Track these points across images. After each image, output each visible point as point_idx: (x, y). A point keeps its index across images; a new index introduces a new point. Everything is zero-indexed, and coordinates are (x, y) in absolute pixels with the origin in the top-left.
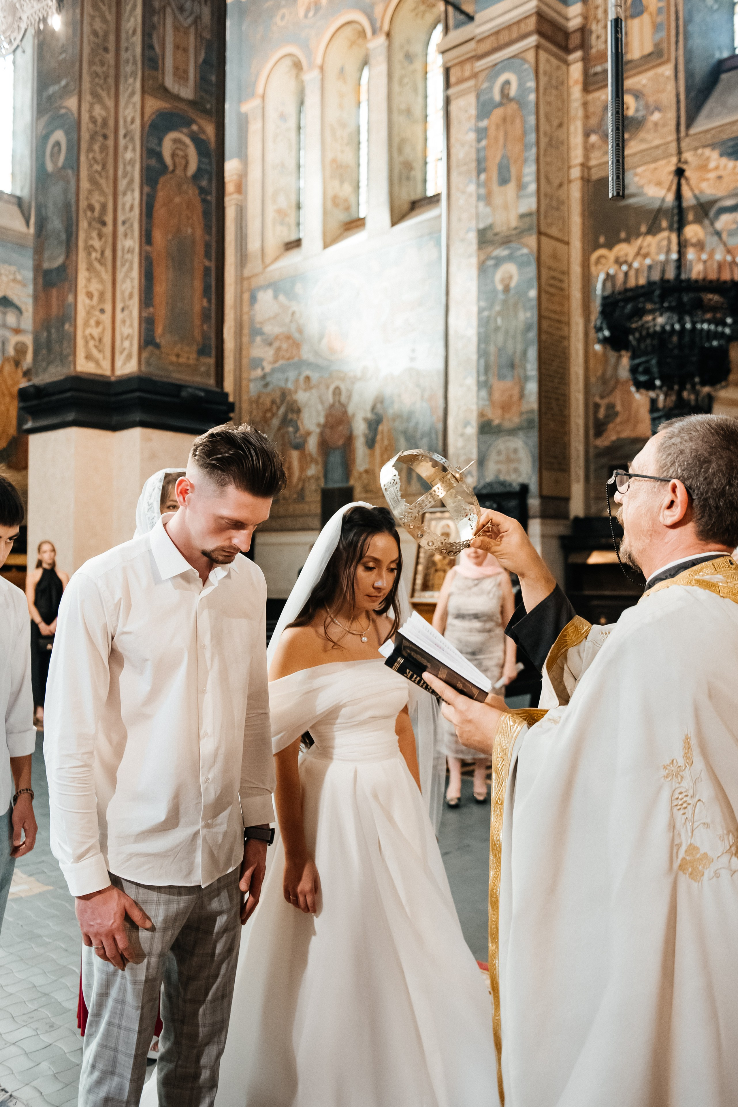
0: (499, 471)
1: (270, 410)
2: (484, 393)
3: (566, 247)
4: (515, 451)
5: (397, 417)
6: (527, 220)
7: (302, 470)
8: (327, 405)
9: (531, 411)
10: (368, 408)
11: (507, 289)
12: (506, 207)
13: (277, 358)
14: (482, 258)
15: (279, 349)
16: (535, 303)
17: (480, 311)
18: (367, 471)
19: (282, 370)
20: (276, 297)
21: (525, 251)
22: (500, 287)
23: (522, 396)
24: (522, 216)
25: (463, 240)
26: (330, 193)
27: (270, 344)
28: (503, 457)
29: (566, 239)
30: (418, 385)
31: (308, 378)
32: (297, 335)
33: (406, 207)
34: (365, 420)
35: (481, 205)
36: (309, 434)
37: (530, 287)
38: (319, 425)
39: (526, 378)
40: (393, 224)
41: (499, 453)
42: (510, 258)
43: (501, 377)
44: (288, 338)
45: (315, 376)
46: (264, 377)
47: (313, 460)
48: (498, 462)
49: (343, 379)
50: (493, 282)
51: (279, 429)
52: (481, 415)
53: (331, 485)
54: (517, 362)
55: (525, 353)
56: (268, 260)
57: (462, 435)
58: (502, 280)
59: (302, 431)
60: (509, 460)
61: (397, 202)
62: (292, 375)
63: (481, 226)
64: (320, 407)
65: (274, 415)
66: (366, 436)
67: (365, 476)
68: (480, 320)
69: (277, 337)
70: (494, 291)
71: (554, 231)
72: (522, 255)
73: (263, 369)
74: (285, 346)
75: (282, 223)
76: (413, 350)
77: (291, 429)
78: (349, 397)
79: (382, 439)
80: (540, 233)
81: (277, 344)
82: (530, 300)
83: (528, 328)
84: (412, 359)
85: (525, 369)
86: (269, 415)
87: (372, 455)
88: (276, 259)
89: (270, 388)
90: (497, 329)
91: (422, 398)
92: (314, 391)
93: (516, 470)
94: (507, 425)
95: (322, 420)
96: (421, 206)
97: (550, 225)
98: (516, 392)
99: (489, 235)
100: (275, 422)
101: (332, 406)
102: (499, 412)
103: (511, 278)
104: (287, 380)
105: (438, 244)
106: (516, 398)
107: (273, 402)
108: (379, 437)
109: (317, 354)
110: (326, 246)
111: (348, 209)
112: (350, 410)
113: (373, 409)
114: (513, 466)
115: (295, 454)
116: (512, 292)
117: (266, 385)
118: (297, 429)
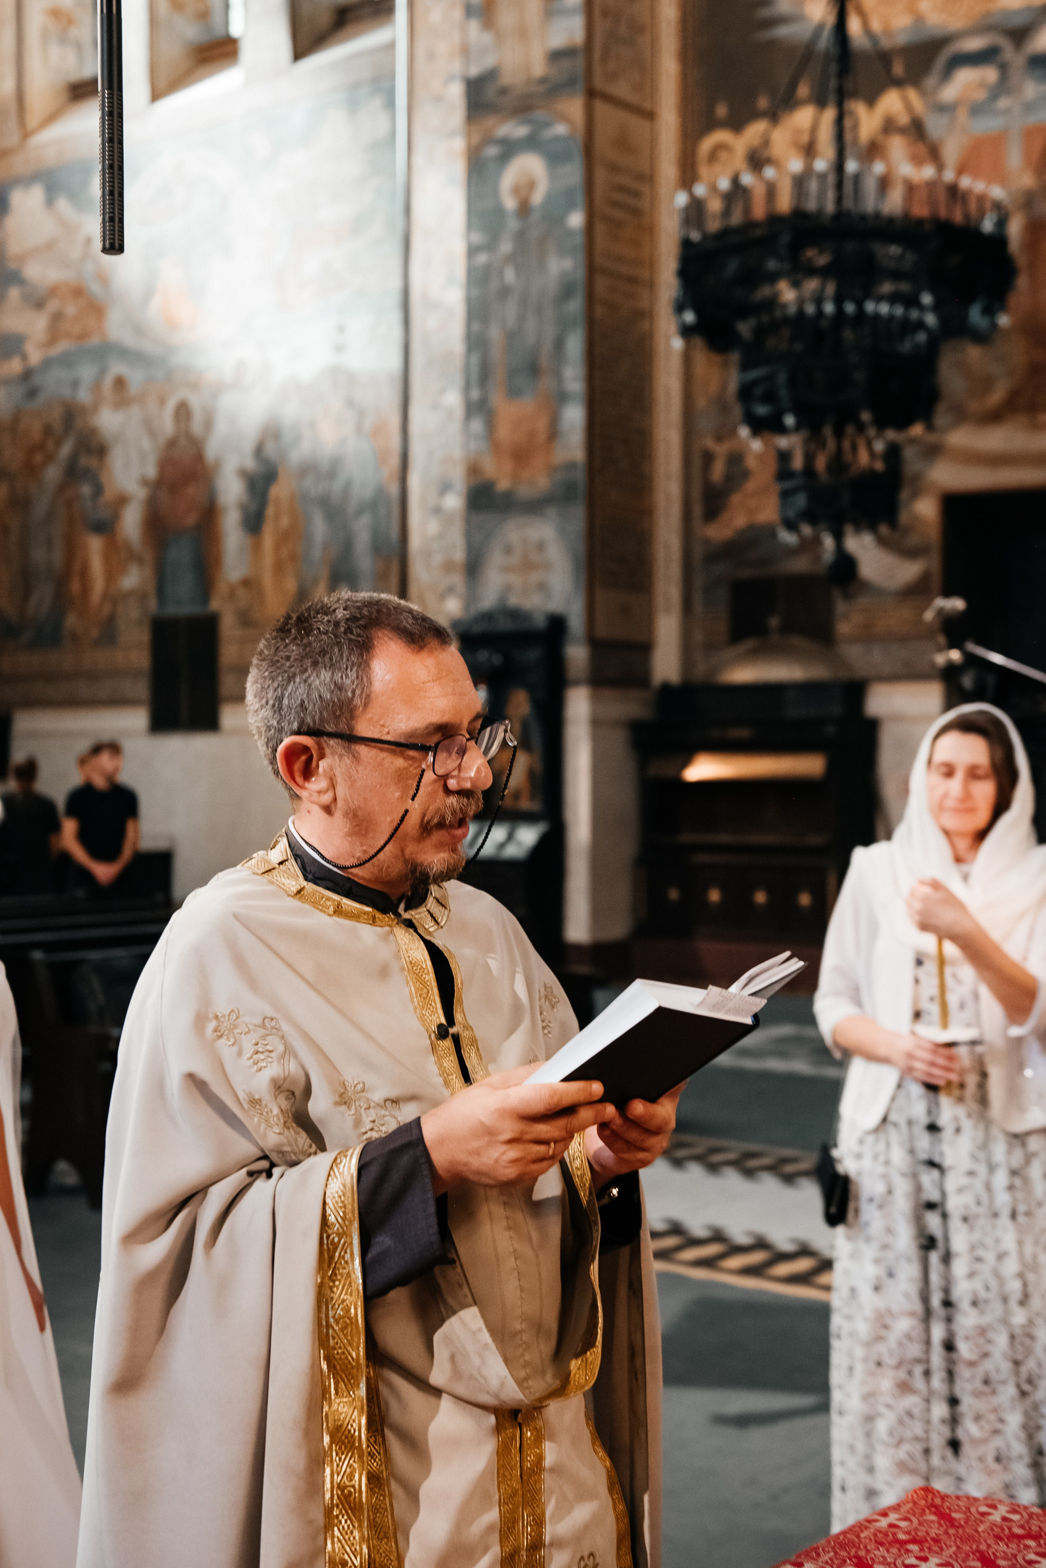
0: (508, 589)
1: (40, 447)
2: (477, 425)
3: (646, 124)
4: (541, 547)
5: (308, 469)
6: (566, 64)
7: (111, 576)
8: (162, 441)
9: (570, 466)
10: (249, 447)
11: (524, 209)
12: (522, 33)
13: (54, 334)
14: (476, 139)
15: (58, 316)
16: (579, 240)
17: (472, 251)
18: (246, 583)
19: (67, 361)
20: (50, 202)
21: (561, 129)
22: (510, 203)
23: (554, 433)
24: (556, 56)
25: (438, 99)
27: (39, 305)
28: (515, 559)
29: (647, 106)
30: (350, 403)
31: (120, 383)
32: (95, 288)
33: (325, 19)
34: (243, 473)
35: (474, 26)
36: (122, 500)
37: (570, 207)
38: (145, 482)
39: (563, 397)
40: (299, 54)
41: (508, 550)
42: (531, 143)
43: (513, 392)
44: (78, 292)
45: (135, 377)
46: (27, 375)
47: (133, 557)
48: (506, 569)
49: (194, 386)
50: (496, 192)
51: (62, 488)
52: (473, 470)
53: (172, 611)
54: (544, 361)
55: (559, 344)
56: (33, 120)
57: (437, 511)
58: (516, 190)
59: (109, 494)
60: (527, 566)
61: (306, 9)
62: (86, 372)
63: (474, 71)
64: (146, 444)
65: (50, 458)
66: (243, 508)
67: (241, 593)
68: (471, 271)
69: (53, 291)
70: (499, 211)
71: (622, 90)
72: (558, 139)
73: (24, 357)
74: (71, 310)
75: (63, 40)
76: (341, 329)
77: (86, 490)
78: (208, 424)
79: (277, 516)
80: (591, 94)
81: (53, 306)
82: (569, 233)
83: (566, 292)
84: (339, 348)
85: (558, 375)
86: (38, 458)
87: (257, 548)
88: (51, 118)
89: (41, 399)
90: (504, 292)
91: (359, 428)
92: (134, 410)
93: (542, 587)
94: (525, 492)
95: (151, 471)
96: (359, 19)
97: (612, 77)
98: (541, 425)
99: (490, 92)
100: (53, 474)
101: (172, 444)
102: (508, 465)
103: (531, 185)
104: (75, 384)
105: (390, 104)
106: (541, 437)
107: (48, 430)
108: (270, 511)
109: (139, 330)
110: (156, 95)
111: (204, 15)
112: (212, 450)
113: (259, 451)
114: (535, 577)
115: (95, 545)
116: (535, 216)
117: (32, 393)
118: (98, 490)
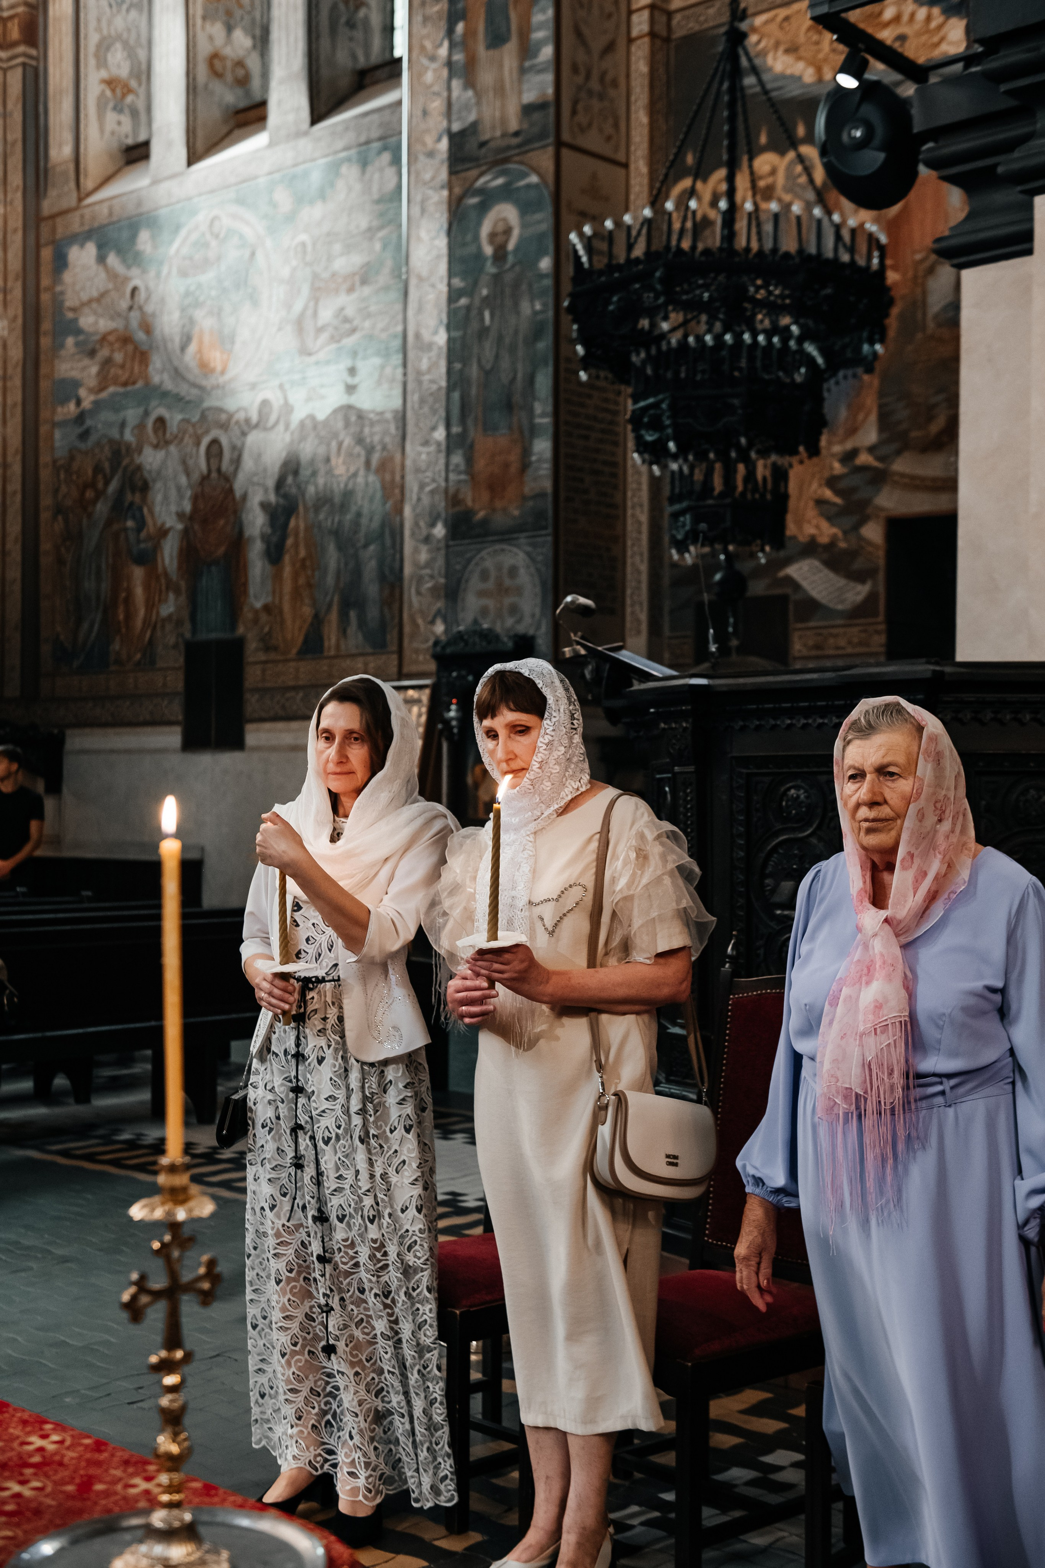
0: (484, 611)
1: (93, 485)
2: (457, 459)
3: (622, 172)
4: (513, 571)
5: (324, 501)
6: (537, 116)
7: (150, 605)
8: (196, 476)
9: (542, 495)
11: (500, 254)
12: (500, 90)
13: (104, 381)
14: (457, 190)
15: (107, 362)
16: (548, 282)
17: (453, 295)
19: (115, 405)
20: (101, 259)
21: (534, 179)
22: (488, 250)
23: (525, 466)
24: (528, 110)
25: (431, 154)
26: (204, 49)
28: (490, 585)
30: (360, 440)
31: (161, 422)
32: (141, 336)
33: (345, 82)
34: (265, 506)
35: (456, 84)
36: (163, 533)
37: (541, 253)
38: (180, 516)
39: (534, 431)
40: (316, 117)
41: (484, 576)
43: (489, 428)
44: (126, 340)
45: (174, 419)
46: (80, 418)
47: (171, 586)
48: (482, 594)
49: (225, 426)
50: (476, 238)
51: (109, 523)
52: (454, 500)
53: (203, 636)
54: (517, 398)
55: (531, 380)
56: (88, 183)
57: (427, 539)
58: (492, 236)
59: (151, 528)
60: (502, 590)
61: (325, 72)
62: (132, 415)
63: (456, 127)
64: (183, 480)
65: (100, 494)
66: (264, 538)
68: (452, 313)
69: (104, 338)
71: (592, 141)
72: (529, 186)
73: (79, 402)
74: (118, 357)
75: (118, 109)
76: (352, 371)
77: (130, 524)
79: (296, 545)
80: (559, 144)
81: (104, 353)
82: (542, 276)
83: (537, 333)
84: (351, 389)
85: (531, 411)
86: (89, 494)
87: (277, 577)
88: (106, 180)
89: (93, 438)
90: (483, 332)
91: (368, 463)
92: (172, 448)
93: (514, 610)
94: (499, 520)
95: (187, 507)
97: (583, 130)
98: (514, 457)
100: (101, 509)
101: (205, 478)
102: (485, 496)
103: (508, 231)
104: (123, 425)
105: (396, 161)
106: (514, 469)
107: (98, 469)
108: (290, 542)
109: (178, 374)
110: (193, 158)
111: (243, 82)
112: (239, 485)
113: (280, 484)
114: (508, 601)
115: (138, 573)
116: (511, 259)
117: (84, 435)
118: (141, 524)
